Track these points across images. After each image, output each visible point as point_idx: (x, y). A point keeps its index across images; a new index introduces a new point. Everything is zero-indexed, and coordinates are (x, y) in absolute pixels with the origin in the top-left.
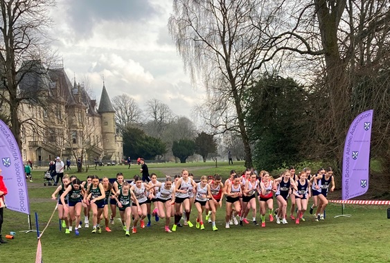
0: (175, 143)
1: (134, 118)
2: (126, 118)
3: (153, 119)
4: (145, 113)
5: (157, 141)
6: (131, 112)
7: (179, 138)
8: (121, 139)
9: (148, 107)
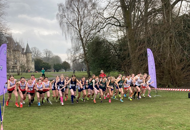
0: (55, 65)
1: (38, 56)
2: (36, 55)
3: (46, 56)
4: (43, 54)
5: (48, 64)
6: (38, 53)
7: (56, 63)
8: (34, 63)
9: (44, 51)
